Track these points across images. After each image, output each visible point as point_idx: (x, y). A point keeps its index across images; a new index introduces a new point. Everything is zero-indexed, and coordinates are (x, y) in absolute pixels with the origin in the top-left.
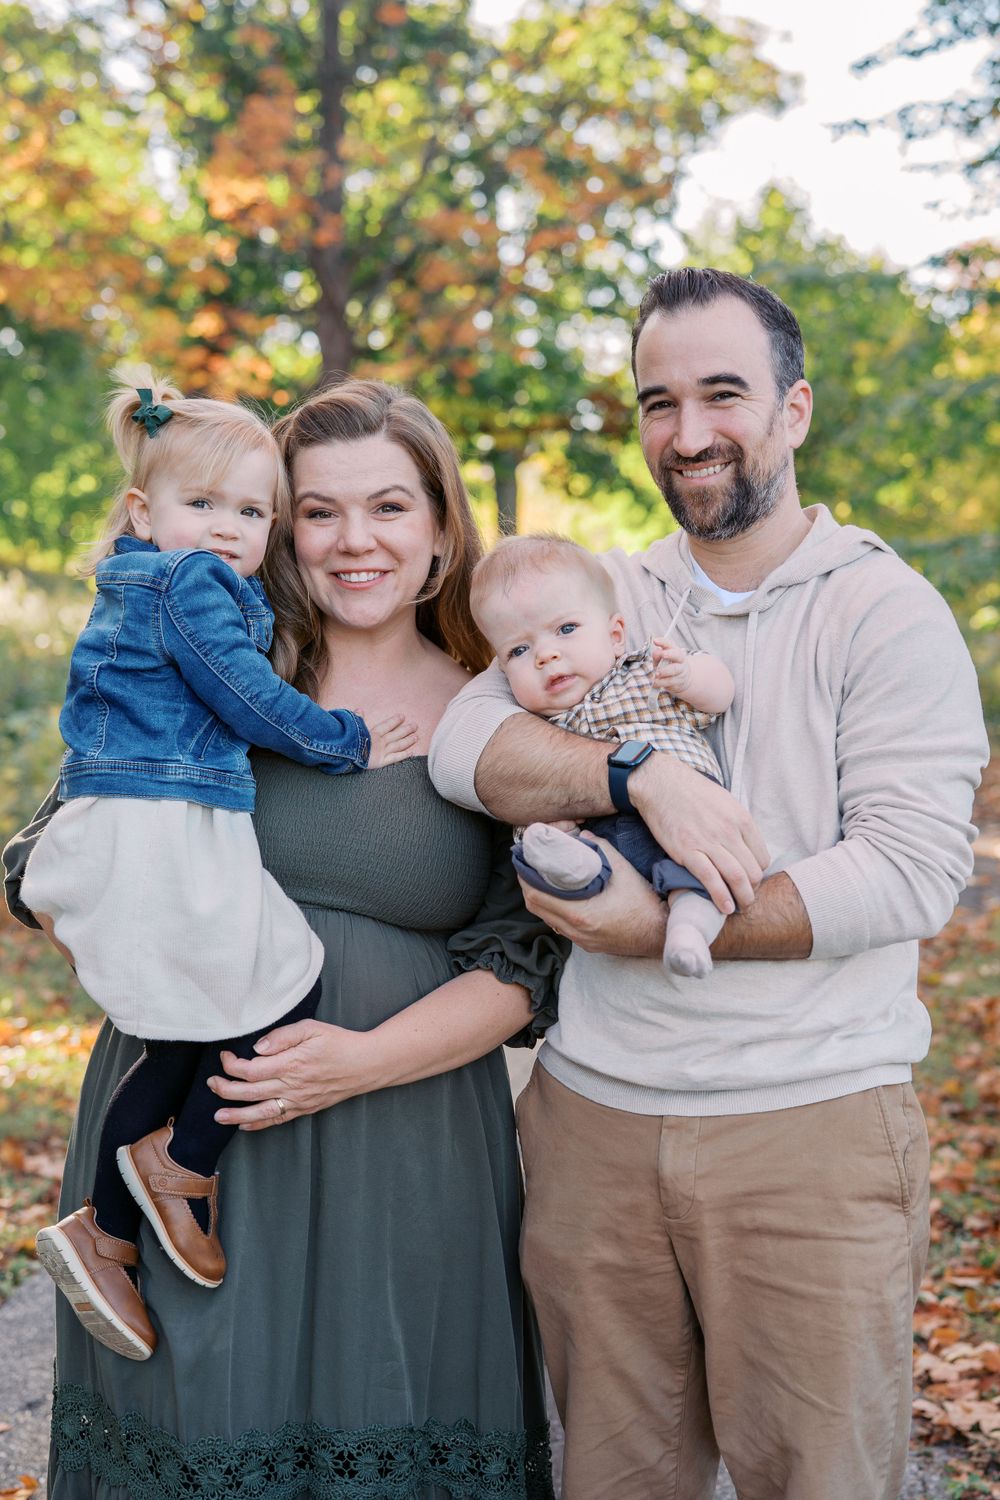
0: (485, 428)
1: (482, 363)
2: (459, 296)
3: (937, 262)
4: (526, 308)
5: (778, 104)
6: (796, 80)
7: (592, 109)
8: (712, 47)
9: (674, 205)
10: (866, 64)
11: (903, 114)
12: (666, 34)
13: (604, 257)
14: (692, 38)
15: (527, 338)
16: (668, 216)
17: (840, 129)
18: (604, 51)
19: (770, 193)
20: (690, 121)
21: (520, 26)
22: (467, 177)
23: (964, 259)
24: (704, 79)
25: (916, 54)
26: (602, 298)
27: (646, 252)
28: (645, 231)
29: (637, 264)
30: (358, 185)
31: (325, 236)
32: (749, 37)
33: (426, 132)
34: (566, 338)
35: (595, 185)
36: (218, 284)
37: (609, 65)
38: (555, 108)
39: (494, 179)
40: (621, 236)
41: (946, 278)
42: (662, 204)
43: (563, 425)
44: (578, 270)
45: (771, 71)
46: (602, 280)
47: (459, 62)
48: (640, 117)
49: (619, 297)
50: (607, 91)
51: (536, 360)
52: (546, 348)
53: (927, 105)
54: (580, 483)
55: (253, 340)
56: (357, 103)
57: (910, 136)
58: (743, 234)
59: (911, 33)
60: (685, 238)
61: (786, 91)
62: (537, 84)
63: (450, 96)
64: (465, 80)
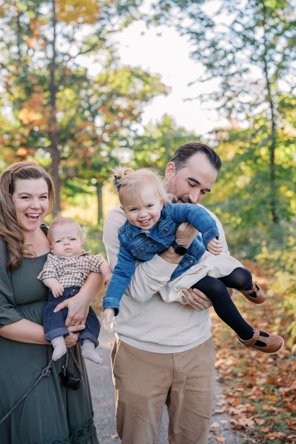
0: (94, 177)
1: (93, 160)
2: (87, 144)
3: (210, 133)
4: (104, 146)
5: (166, 93)
6: (171, 88)
7: (119, 95)
8: (150, 80)
9: (141, 119)
10: (190, 84)
11: (201, 96)
12: (138, 76)
13: (123, 132)
14: (145, 78)
15: (104, 154)
16: (140, 122)
17: (185, 100)
18: (122, 81)
19: (165, 116)
20: (144, 98)
21: (100, 75)
22: (87, 113)
23: (217, 132)
24: (148, 88)
25: (203, 81)
26: (124, 143)
27: (134, 131)
28: (135, 126)
29: (132, 134)
30: (60, 116)
31: (52, 129)
32: (158, 77)
33: (77, 102)
34: (114, 154)
35: (121, 114)
36: (24, 141)
37: (124, 85)
38: (111, 95)
39: (94, 114)
40: (128, 127)
41: (213, 137)
42: (138, 119)
44: (117, 137)
45: (163, 85)
46: (123, 139)
47: (85, 84)
48: (133, 97)
49: (128, 143)
50: (123, 91)
51: (107, 160)
52: (109, 156)
53: (206, 94)
55: (33, 155)
56: (59, 95)
57: (202, 102)
58: (159, 126)
59: (201, 76)
60: (145, 128)
61: (167, 90)
62: (105, 90)
63: (83, 93)
64: (87, 89)
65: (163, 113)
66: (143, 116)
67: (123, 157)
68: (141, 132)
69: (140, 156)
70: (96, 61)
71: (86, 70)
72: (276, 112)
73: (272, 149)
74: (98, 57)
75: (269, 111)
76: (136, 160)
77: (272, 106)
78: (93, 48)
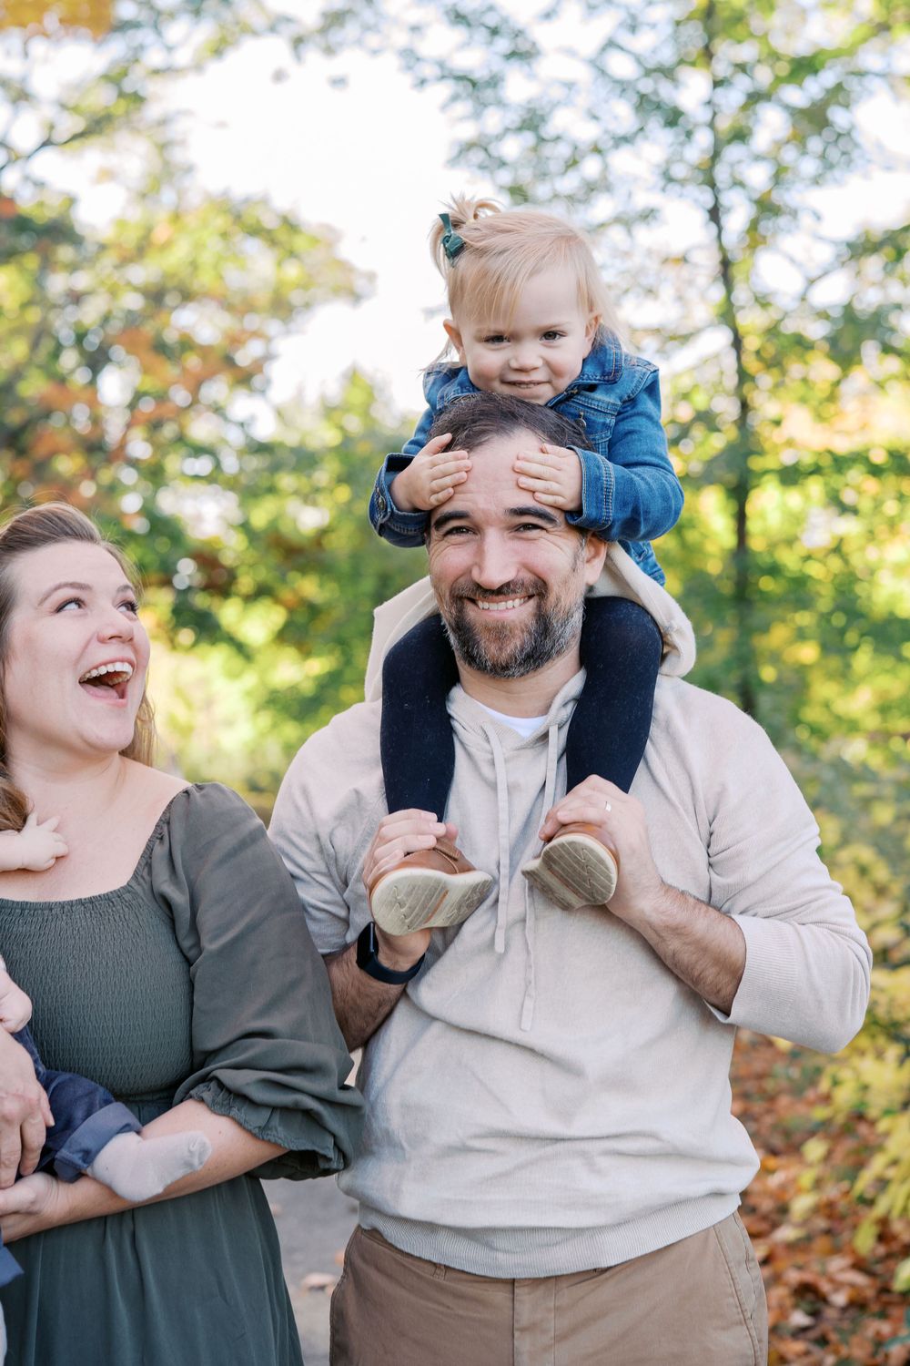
2: (66, 465)
4: (128, 476)
5: (355, 297)
6: (371, 277)
7: (187, 296)
8: (300, 243)
9: (268, 382)
12: (256, 231)
13: (201, 429)
14: (282, 236)
15: (131, 503)
16: (263, 392)
18: (200, 247)
19: (353, 376)
20: (282, 308)
21: (121, 223)
22: (69, 359)
24: (292, 271)
26: (203, 465)
27: (242, 425)
28: (243, 406)
29: (235, 437)
32: (327, 239)
33: (33, 316)
34: (168, 503)
35: (192, 361)
37: (206, 258)
38: (156, 296)
39: (96, 361)
40: (218, 410)
42: (257, 381)
43: (167, 582)
44: (181, 439)
45: (345, 267)
46: (198, 451)
47: (65, 253)
48: (238, 306)
49: (218, 466)
50: (205, 279)
51: (140, 525)
52: (148, 512)
54: (186, 636)
58: (329, 411)
60: (280, 413)
61: (360, 284)
62: (142, 274)
63: (58, 283)
64: (73, 268)
65: (343, 365)
66: (275, 370)
67: (199, 518)
68: (266, 429)
69: (260, 517)
70: (107, 175)
71: (72, 201)
72: (752, 364)
73: (739, 493)
74: (113, 160)
75: (730, 361)
76: (245, 527)
77: (737, 343)
78: (97, 126)
